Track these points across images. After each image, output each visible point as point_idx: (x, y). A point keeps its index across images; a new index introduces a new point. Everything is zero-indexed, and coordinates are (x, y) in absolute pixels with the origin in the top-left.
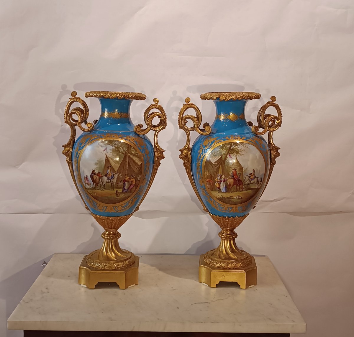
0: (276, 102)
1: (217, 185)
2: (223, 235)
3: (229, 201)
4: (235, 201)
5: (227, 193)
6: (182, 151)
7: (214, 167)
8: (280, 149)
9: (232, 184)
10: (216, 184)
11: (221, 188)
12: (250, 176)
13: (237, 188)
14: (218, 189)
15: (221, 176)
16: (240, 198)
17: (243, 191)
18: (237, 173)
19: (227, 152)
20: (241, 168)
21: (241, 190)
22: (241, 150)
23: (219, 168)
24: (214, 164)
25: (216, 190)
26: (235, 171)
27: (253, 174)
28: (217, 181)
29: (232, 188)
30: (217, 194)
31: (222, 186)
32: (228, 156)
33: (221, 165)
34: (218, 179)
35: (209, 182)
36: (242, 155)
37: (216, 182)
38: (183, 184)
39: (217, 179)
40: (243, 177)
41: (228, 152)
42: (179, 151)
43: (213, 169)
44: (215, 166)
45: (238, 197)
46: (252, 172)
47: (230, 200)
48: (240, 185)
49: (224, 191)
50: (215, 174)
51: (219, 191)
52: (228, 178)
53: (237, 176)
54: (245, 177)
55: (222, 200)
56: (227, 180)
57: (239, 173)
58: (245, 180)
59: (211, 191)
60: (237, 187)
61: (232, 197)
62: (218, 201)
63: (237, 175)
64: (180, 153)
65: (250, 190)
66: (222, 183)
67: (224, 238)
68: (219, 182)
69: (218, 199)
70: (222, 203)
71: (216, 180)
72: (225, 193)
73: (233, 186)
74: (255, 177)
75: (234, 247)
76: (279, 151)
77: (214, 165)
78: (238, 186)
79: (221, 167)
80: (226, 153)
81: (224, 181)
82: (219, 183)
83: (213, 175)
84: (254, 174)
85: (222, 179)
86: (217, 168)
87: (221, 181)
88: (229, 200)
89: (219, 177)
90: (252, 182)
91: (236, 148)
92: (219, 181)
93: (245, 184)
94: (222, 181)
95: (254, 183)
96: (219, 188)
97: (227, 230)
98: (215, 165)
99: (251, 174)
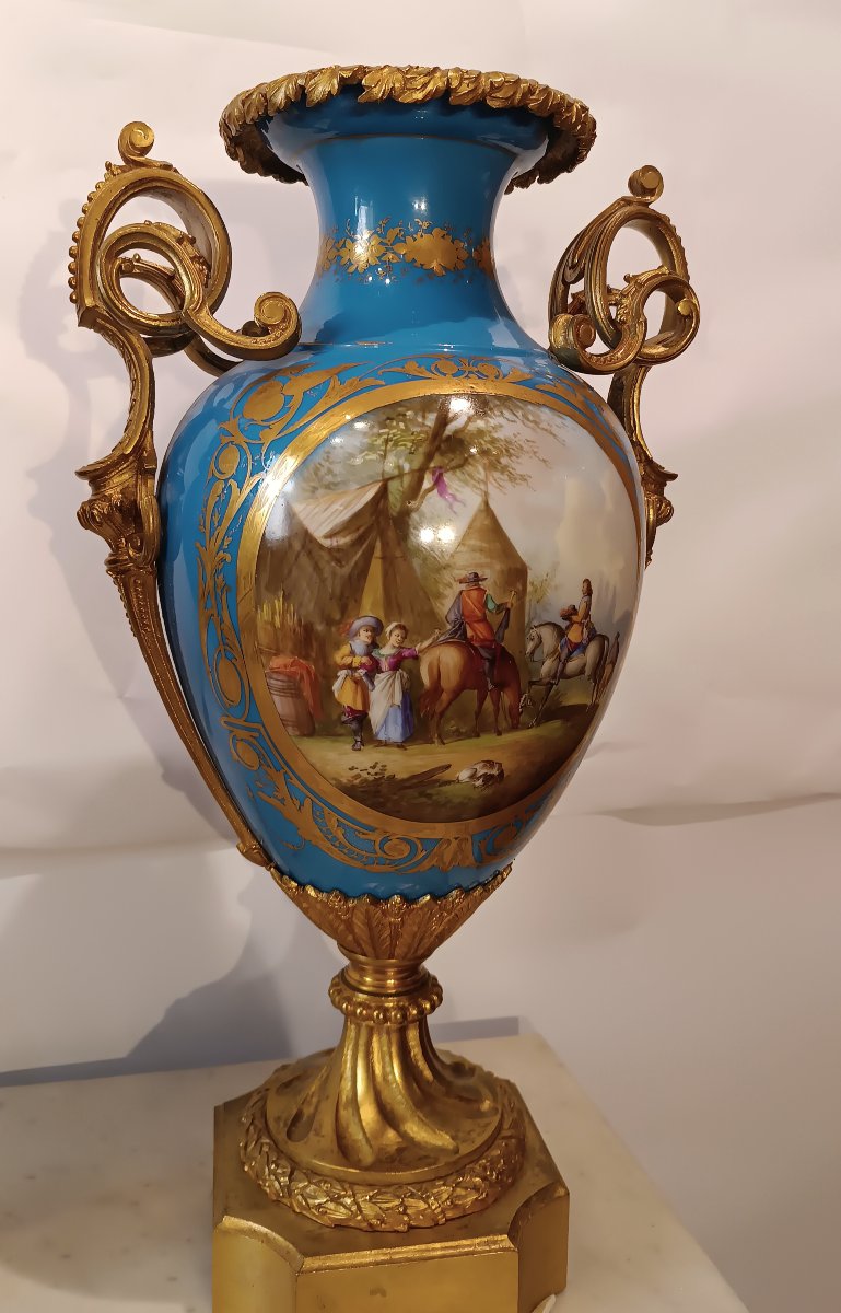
0: (658, 206)
1: (344, 691)
2: (360, 1004)
3: (424, 799)
4: (456, 800)
5: (413, 749)
6: (96, 476)
7: (328, 567)
8: (673, 477)
9: (450, 679)
10: (336, 686)
11: (376, 715)
12: (564, 624)
13: (479, 713)
14: (354, 726)
15: (377, 630)
16: (492, 776)
17: (515, 727)
18: (491, 606)
19: (418, 460)
20: (516, 573)
21: (503, 724)
22: (508, 448)
23: (361, 573)
24: (327, 543)
25: (341, 730)
26: (474, 594)
27: (581, 612)
28: (349, 667)
29: (449, 714)
30: (340, 760)
31: (384, 702)
32: (427, 484)
33: (378, 552)
34: (352, 653)
35: (290, 677)
36: (523, 478)
37: (342, 673)
38: (121, 697)
39: (345, 649)
40: (522, 631)
41: (429, 457)
42: (81, 474)
43: (323, 581)
44: (338, 561)
45: (481, 772)
46: (577, 599)
47: (429, 796)
48: (500, 686)
49: (395, 733)
50: (337, 616)
51: (355, 733)
52: (426, 644)
53: (490, 627)
54: (533, 633)
55: (377, 794)
56: (416, 658)
57: (499, 607)
58: (532, 653)
59: (303, 735)
60: (481, 701)
61: (447, 775)
62: (348, 805)
63: (484, 620)
64: (85, 490)
65: (557, 724)
66: (381, 679)
67: (370, 1017)
68: (362, 672)
69: (349, 791)
70: (370, 816)
71: (341, 656)
72: (401, 746)
73: (457, 693)
74: (593, 635)
75: (422, 1064)
76: (670, 490)
77: (330, 550)
78: (488, 699)
79: (376, 567)
80: (416, 465)
81: (395, 667)
82: (357, 682)
83: (320, 627)
84: (587, 615)
85: (387, 651)
86: (346, 570)
87: (374, 668)
88: (422, 794)
89: (364, 637)
90: (572, 666)
91: (481, 433)
92: (362, 666)
93: (532, 683)
94: (384, 665)
95: (582, 671)
96: (361, 718)
97: (381, 972)
98: (339, 549)
99: (569, 614)
